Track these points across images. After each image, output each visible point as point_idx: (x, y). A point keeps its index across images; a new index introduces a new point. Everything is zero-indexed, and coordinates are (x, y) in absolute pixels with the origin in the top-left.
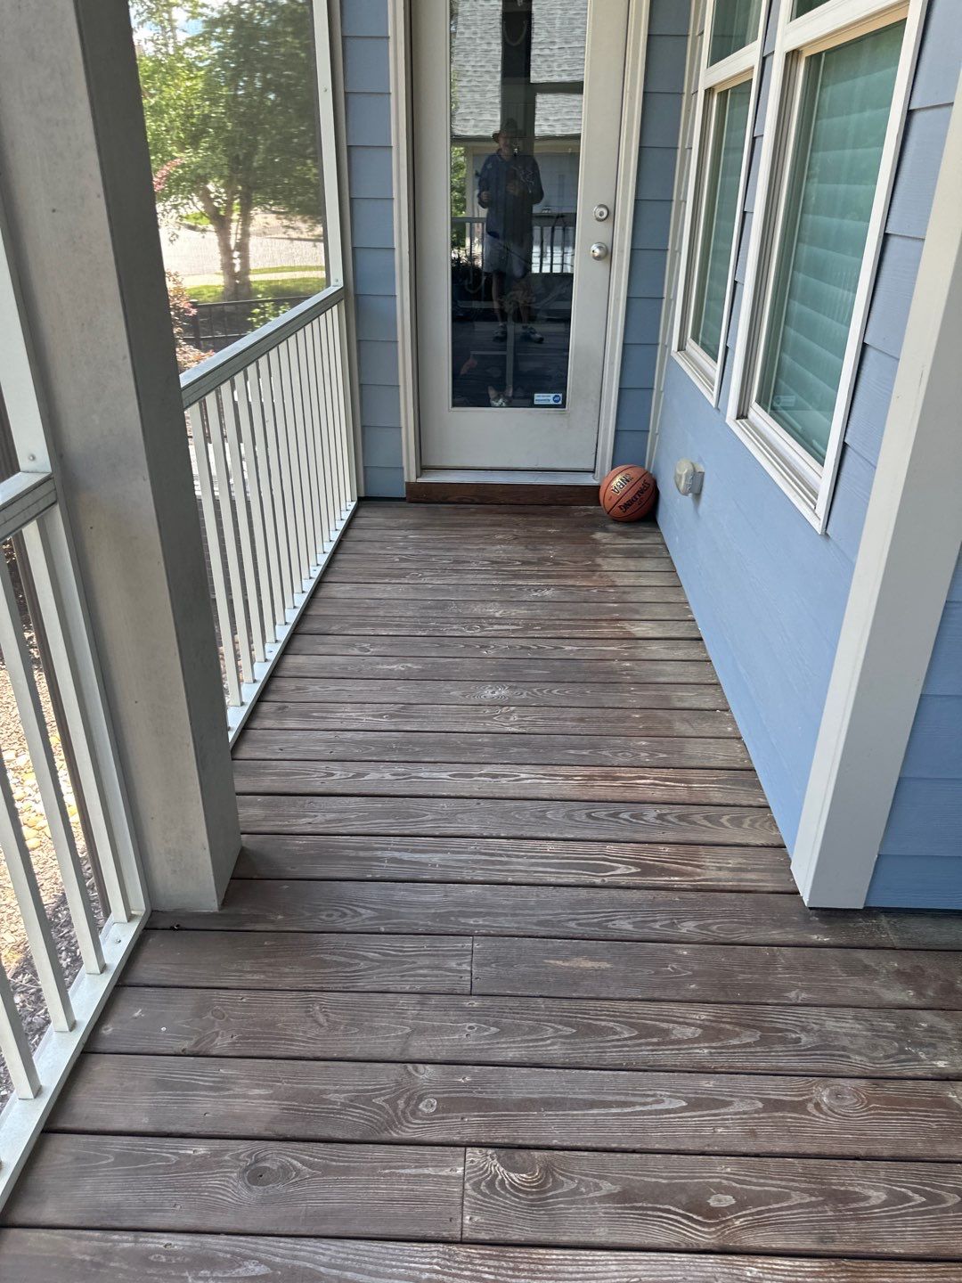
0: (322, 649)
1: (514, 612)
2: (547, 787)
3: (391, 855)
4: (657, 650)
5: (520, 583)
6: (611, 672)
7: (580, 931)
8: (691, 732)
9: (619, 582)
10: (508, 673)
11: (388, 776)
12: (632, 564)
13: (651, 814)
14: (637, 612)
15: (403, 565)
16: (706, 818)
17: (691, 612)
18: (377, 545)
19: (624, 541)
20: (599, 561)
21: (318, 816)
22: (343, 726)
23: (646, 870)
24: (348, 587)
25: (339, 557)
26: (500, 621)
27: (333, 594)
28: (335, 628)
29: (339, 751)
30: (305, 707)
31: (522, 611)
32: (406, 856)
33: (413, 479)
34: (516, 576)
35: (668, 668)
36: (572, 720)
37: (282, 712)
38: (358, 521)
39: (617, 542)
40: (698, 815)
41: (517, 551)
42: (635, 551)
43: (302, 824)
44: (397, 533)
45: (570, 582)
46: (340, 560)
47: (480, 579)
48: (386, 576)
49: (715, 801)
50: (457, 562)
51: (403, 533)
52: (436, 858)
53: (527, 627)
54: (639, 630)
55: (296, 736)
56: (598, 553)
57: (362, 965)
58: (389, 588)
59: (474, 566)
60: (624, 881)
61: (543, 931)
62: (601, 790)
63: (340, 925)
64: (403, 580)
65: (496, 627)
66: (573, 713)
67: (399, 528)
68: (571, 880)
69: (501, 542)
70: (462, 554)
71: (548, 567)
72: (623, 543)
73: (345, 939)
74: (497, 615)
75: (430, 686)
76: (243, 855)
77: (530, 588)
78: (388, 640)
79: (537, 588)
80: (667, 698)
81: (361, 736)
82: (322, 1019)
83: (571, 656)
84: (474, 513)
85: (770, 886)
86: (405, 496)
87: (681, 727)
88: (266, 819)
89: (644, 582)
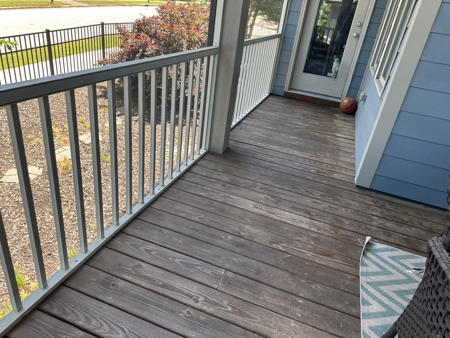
0: (253, 121)
1: (305, 125)
2: (300, 155)
3: (259, 156)
4: (341, 139)
5: (309, 119)
6: (327, 141)
7: (299, 176)
8: (343, 155)
9: (337, 125)
10: (299, 135)
11: (263, 145)
12: (343, 122)
13: (325, 165)
14: (340, 132)
15: (278, 110)
16: (338, 169)
17: (355, 135)
18: (272, 105)
19: (343, 117)
20: (334, 120)
21: (246, 147)
22: (255, 134)
23: (319, 172)
24: (262, 111)
25: (261, 105)
26: (300, 125)
27: (258, 111)
28: (257, 118)
29: (253, 138)
30: (246, 130)
31: (308, 125)
32: (263, 157)
33: (287, 91)
34: (308, 118)
35: (343, 143)
36: (312, 146)
37: (241, 129)
38: (268, 99)
39: (341, 117)
40: (337, 168)
41: (311, 113)
42: (346, 120)
43: (242, 147)
44: (278, 103)
45: (323, 122)
46: (261, 106)
47: (298, 116)
48: (273, 111)
49: (342, 166)
50: (293, 112)
51: (280, 103)
52: (270, 159)
53: (307, 128)
54: (338, 135)
55: (243, 134)
56: (334, 118)
57: (250, 168)
58: (273, 113)
59: (297, 114)
60: (312, 172)
61: (291, 174)
62: (314, 158)
63: (247, 162)
64: (277, 113)
65: (299, 126)
66: (313, 145)
67: (279, 102)
68: (300, 169)
69: (307, 110)
70: (295, 111)
71: (319, 118)
72: (343, 118)
73: (247, 164)
74: (300, 124)
75: (277, 133)
76: (228, 148)
77: (311, 121)
78: (270, 123)
79: (313, 122)
80: (340, 148)
81: (258, 137)
82: (240, 172)
83: (317, 136)
84: (301, 103)
85: (348, 181)
86: (283, 95)
87: (340, 154)
88: (234, 144)
89: (345, 126)
